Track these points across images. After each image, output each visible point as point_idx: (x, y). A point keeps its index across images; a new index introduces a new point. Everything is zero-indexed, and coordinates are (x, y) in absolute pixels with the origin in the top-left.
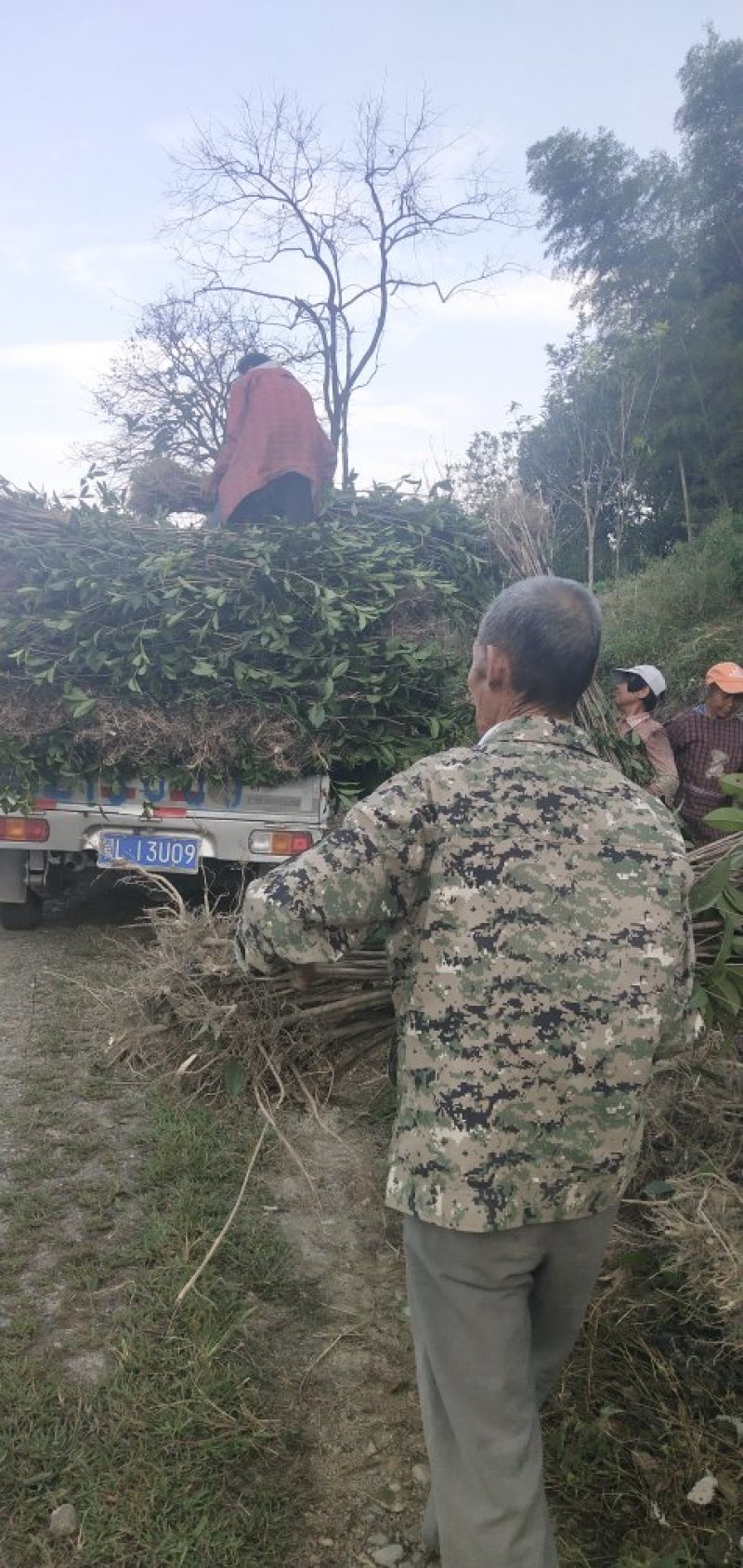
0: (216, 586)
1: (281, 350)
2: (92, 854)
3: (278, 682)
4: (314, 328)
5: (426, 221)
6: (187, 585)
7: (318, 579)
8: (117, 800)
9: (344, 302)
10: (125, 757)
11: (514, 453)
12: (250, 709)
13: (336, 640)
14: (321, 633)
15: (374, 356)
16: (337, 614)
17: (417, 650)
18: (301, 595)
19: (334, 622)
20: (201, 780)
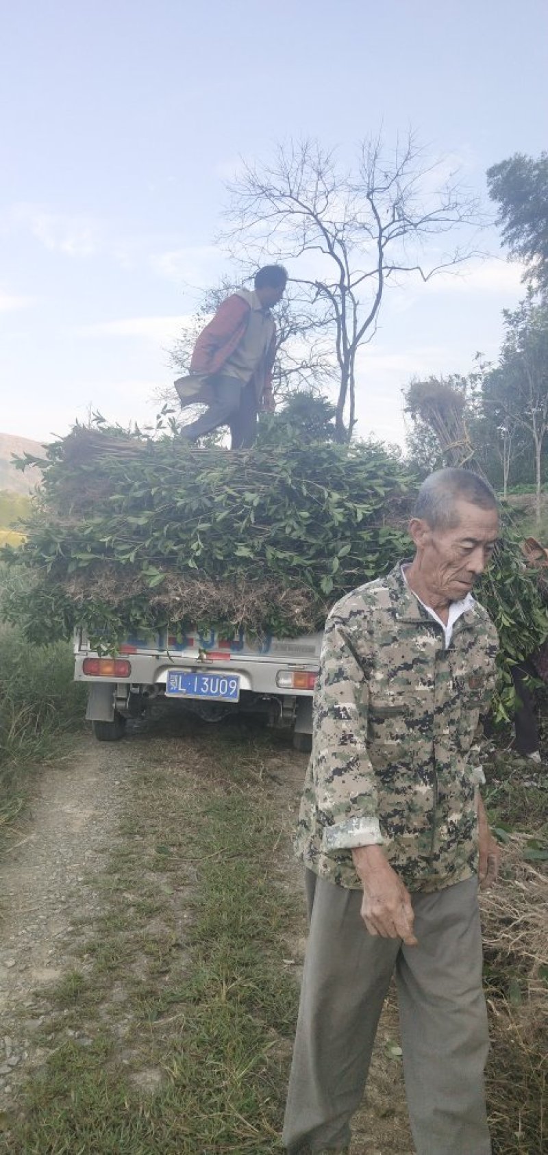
0: (252, 491)
1: (305, 319)
2: (162, 686)
3: (297, 560)
4: (330, 302)
5: (412, 224)
6: (231, 492)
7: (326, 484)
8: (180, 647)
9: (351, 283)
10: (185, 616)
11: (479, 389)
12: (277, 580)
13: (341, 529)
14: (330, 524)
15: (373, 321)
16: (341, 510)
17: (403, 536)
18: (314, 497)
19: (338, 516)
20: (241, 633)
